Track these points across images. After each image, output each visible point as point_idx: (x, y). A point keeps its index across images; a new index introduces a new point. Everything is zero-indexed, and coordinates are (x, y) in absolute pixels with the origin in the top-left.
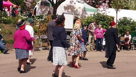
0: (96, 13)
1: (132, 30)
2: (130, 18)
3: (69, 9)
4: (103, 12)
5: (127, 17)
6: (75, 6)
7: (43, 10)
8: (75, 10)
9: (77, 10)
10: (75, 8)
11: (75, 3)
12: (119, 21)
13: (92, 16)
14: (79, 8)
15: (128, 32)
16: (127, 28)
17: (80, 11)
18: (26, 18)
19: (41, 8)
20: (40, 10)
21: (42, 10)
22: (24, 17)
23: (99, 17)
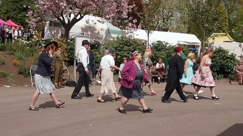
0: (120, 36)
1: (167, 57)
2: (166, 41)
3: (88, 31)
4: (130, 34)
5: (162, 40)
6: (96, 27)
7: (53, 33)
8: (96, 32)
9: (98, 33)
10: (96, 30)
11: (95, 24)
12: (152, 46)
13: (116, 39)
14: (102, 29)
15: (160, 60)
16: (162, 54)
17: (103, 34)
18: (28, 42)
19: (50, 30)
20: (49, 32)
21: (51, 33)
22: (25, 42)
23: (123, 41)
